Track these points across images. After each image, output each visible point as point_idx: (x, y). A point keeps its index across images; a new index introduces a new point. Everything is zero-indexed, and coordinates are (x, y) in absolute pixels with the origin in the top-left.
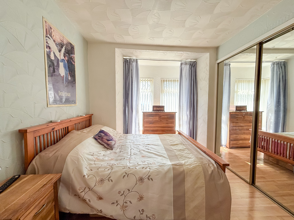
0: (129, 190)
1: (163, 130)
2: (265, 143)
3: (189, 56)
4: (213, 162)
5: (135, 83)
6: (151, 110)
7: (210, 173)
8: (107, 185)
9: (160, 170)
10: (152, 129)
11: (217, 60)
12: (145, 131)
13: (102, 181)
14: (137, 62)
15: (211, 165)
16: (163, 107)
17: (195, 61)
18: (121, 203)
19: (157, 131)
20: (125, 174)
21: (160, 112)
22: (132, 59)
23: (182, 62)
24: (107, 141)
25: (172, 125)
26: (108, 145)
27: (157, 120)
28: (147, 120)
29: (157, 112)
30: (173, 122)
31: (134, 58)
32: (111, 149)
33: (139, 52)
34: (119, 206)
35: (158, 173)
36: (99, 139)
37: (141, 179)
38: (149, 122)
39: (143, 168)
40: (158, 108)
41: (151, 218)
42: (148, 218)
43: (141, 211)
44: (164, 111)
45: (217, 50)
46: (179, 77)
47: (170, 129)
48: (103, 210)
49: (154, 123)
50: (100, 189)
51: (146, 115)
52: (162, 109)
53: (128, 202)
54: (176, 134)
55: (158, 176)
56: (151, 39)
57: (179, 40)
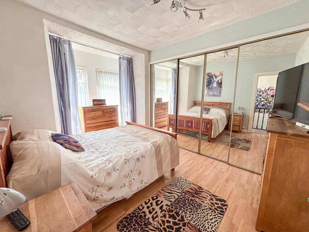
0: (131, 171)
1: (107, 124)
2: (173, 121)
3: (127, 52)
4: (169, 136)
5: (69, 71)
6: (91, 104)
7: (170, 141)
8: (114, 175)
9: (147, 149)
10: (95, 125)
11: (150, 61)
12: (88, 129)
13: (109, 174)
14: (70, 44)
15: (169, 137)
16: (104, 100)
17: (130, 57)
18: (127, 184)
19: (100, 126)
20: (126, 161)
21: (101, 106)
22: (63, 39)
23: (120, 56)
24: (75, 143)
25: (115, 118)
26: (78, 147)
27: (100, 115)
28: (88, 116)
29: (98, 106)
30: (116, 116)
31: (66, 38)
32: (82, 150)
33: (79, 35)
34: (126, 186)
35: (147, 151)
36: (65, 143)
37: (138, 159)
38: (91, 118)
39: (135, 152)
40: (98, 102)
41: (147, 182)
42: (146, 184)
43: (141, 182)
44: (106, 105)
45: (149, 54)
46: (118, 70)
47: (113, 122)
48: (115, 197)
49: (97, 118)
50: (110, 181)
51: (86, 111)
52: (103, 102)
53: (133, 180)
54: (119, 126)
55: (147, 153)
56: (99, 27)
57: (126, 38)
